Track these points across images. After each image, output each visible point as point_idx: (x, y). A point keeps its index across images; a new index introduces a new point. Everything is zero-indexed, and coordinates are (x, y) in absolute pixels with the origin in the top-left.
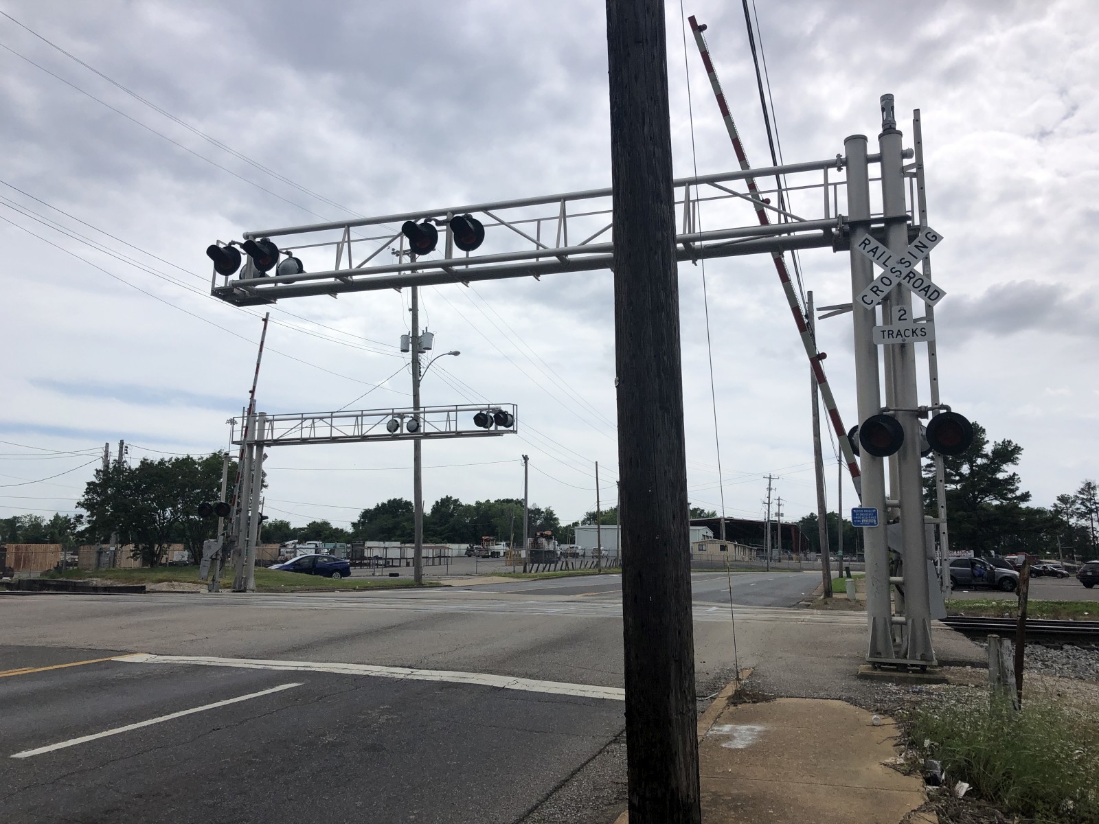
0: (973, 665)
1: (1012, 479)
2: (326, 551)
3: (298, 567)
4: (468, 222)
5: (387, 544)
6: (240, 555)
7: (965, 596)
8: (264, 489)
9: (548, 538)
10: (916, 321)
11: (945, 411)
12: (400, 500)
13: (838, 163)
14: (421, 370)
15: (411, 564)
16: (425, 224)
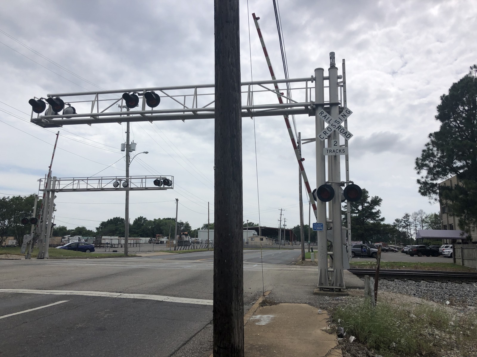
0: (360, 288)
1: (378, 212)
2: (84, 240)
3: (70, 248)
4: (153, 95)
5: (112, 237)
6: (42, 242)
7: (358, 260)
8: (54, 212)
9: (186, 235)
10: (341, 146)
11: (351, 184)
12: (119, 218)
13: (312, 79)
14: (130, 159)
15: (123, 247)
16: (133, 95)
